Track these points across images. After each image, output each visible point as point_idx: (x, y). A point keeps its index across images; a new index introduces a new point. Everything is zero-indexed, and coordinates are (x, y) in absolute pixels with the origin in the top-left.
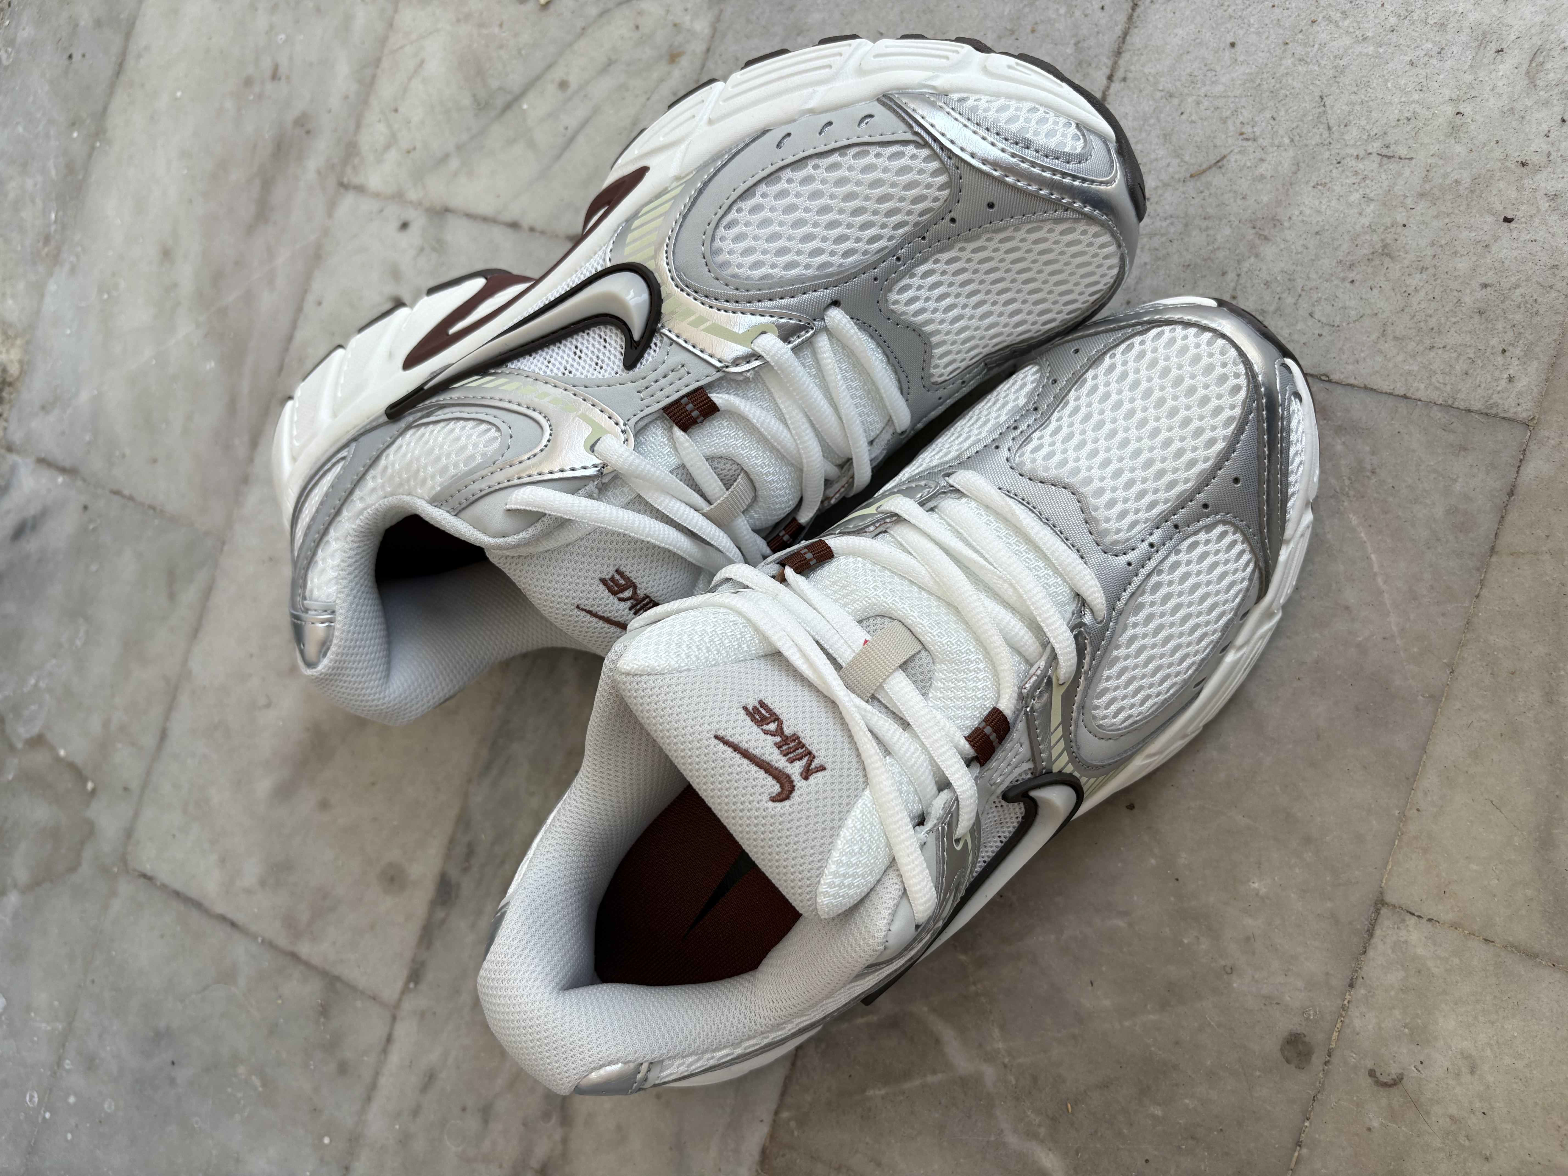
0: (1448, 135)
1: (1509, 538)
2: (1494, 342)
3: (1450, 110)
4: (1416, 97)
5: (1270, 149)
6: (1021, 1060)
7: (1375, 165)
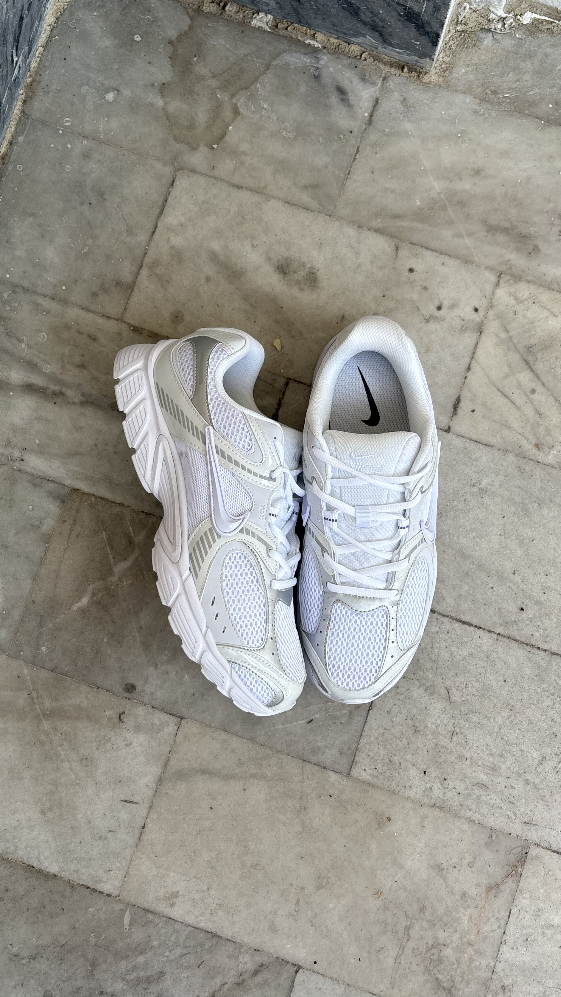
0: (458, 755)
1: (308, 766)
2: (379, 765)
3: (468, 756)
4: (475, 745)
5: (461, 693)
6: (120, 591)
7: (450, 729)
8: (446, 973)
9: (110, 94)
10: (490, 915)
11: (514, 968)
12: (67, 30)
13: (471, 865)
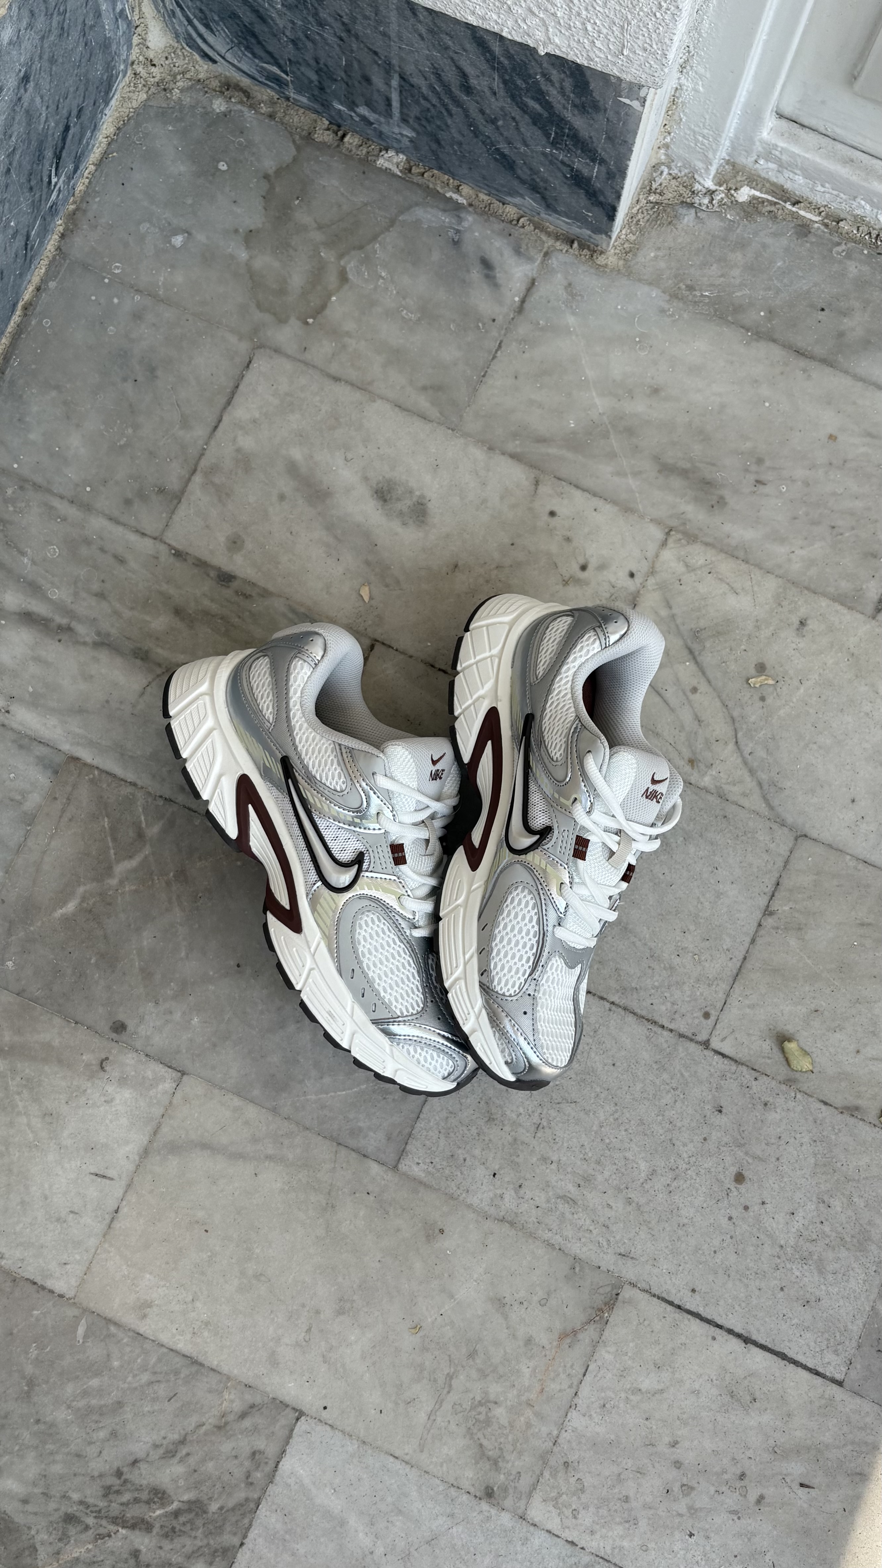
0: (542, 1155)
1: (343, 1152)
2: (437, 1159)
3: (555, 1158)
4: (565, 1145)
6: (119, 898)
7: (535, 1121)
8: (493, 1438)
9: (177, 237)
10: (561, 1369)
11: (583, 1441)
12: (130, 145)
13: (543, 1303)
